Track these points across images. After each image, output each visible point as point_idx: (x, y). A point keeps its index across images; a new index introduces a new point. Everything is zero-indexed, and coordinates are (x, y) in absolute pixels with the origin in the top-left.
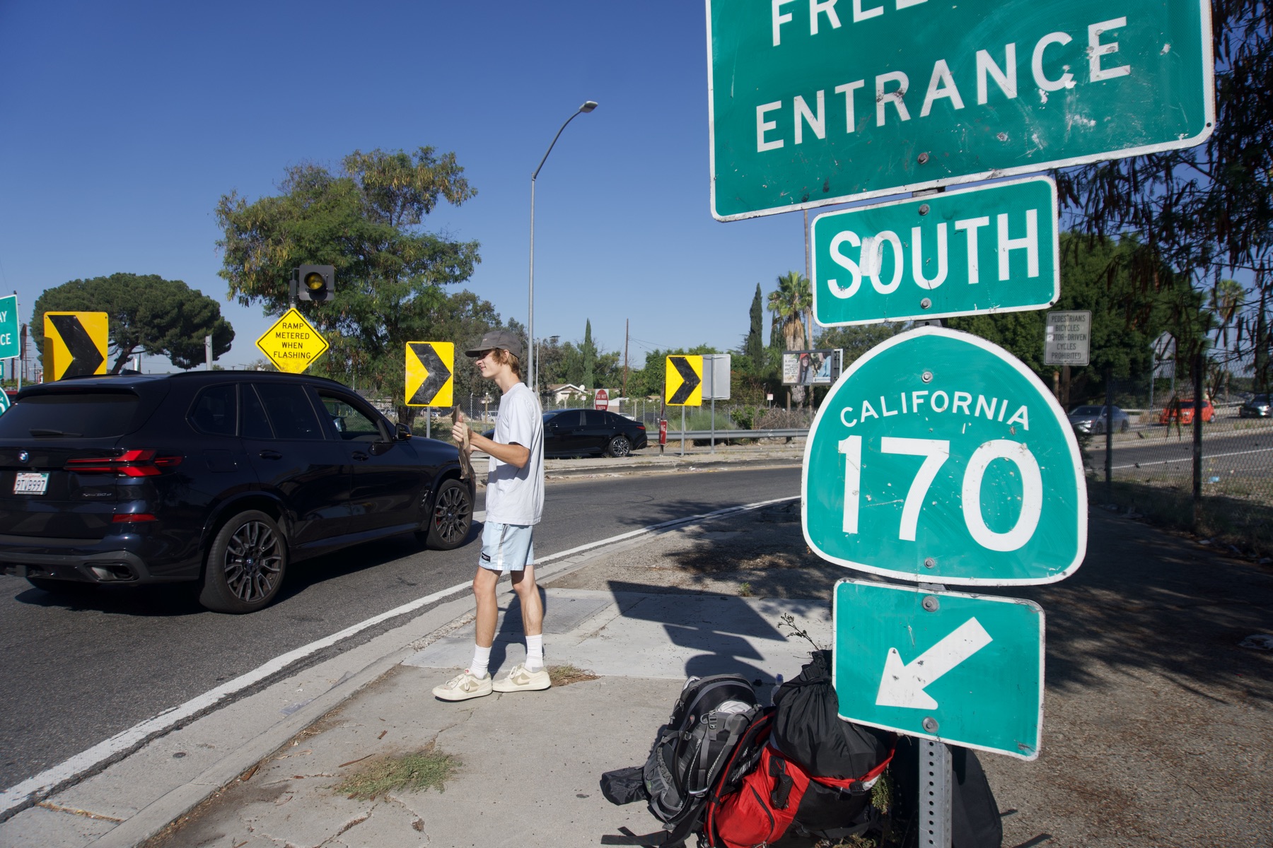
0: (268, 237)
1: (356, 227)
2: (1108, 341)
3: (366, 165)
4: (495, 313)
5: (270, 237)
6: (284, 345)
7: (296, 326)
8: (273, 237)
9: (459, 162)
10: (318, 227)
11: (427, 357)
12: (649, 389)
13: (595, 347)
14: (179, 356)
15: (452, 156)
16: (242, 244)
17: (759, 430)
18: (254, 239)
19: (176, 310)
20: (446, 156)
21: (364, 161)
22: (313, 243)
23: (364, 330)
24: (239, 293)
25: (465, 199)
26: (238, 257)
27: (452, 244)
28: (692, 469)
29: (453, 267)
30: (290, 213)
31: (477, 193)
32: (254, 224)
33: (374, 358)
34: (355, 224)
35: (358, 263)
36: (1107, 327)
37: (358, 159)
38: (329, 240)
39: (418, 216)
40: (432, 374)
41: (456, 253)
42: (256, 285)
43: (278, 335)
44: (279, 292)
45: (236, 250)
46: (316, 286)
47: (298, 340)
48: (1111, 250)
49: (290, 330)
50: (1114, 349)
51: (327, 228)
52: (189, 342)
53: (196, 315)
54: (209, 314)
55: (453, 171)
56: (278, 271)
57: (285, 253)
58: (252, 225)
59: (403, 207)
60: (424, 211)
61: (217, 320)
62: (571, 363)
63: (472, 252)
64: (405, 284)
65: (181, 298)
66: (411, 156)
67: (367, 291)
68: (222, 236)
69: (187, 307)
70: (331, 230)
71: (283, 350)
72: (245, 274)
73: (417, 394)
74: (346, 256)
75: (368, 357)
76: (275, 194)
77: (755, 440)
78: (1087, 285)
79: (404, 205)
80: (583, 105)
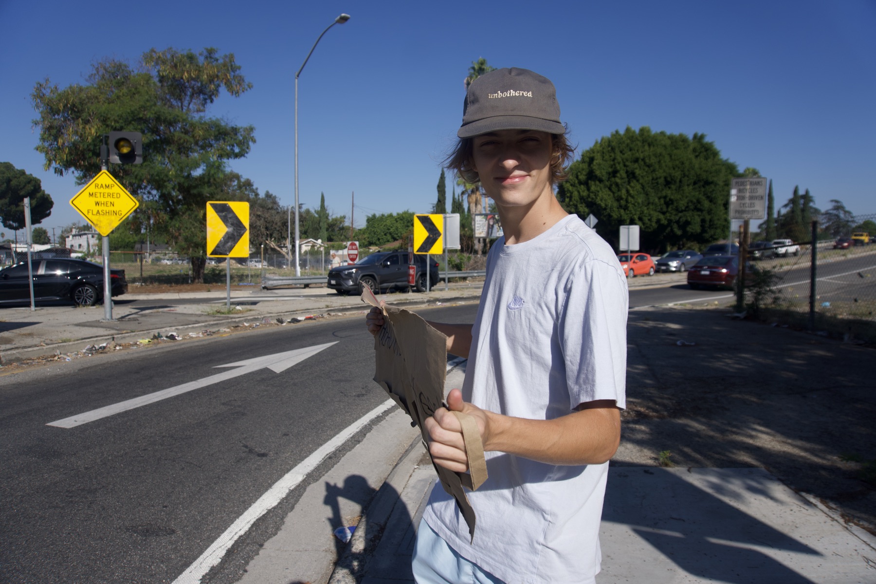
0: (78, 118)
1: (154, 110)
2: (687, 207)
3: (160, 61)
4: (254, 187)
5: (80, 117)
6: (97, 204)
7: (107, 187)
8: (83, 118)
9: (237, 62)
10: (121, 109)
11: (225, 213)
12: (369, 242)
13: (327, 212)
14: (9, 220)
15: (232, 57)
16: (55, 123)
17: (468, 271)
18: (66, 119)
19: (5, 185)
20: (226, 56)
21: (159, 57)
22: (118, 122)
23: (162, 196)
24: (54, 165)
25: (243, 91)
26: (53, 133)
27: (233, 128)
28: (439, 304)
29: (233, 146)
30: (97, 98)
31: (252, 87)
32: (65, 106)
33: (171, 219)
34: (153, 107)
35: (155, 141)
36: (687, 197)
37: (154, 55)
38: (131, 121)
39: (204, 105)
40: (230, 230)
41: (236, 134)
42: (69, 158)
43: (91, 195)
44: (89, 164)
45: (50, 128)
46: (125, 150)
47: (110, 200)
48: (689, 146)
49: (102, 190)
50: (691, 213)
51: (129, 111)
52: (17, 209)
53: (21, 189)
54: (32, 188)
55: (234, 69)
56: (88, 146)
57: (93, 131)
58: (64, 107)
59: (192, 96)
60: (208, 101)
61: (39, 192)
62: (311, 224)
63: (249, 134)
64: (195, 158)
65: (9, 175)
66: (198, 55)
67: (164, 164)
68: (38, 117)
69: (14, 183)
70: (133, 112)
71: (96, 209)
72: (59, 148)
73: (218, 246)
74: (146, 134)
75: (166, 217)
76: (84, 84)
77: (465, 279)
78: (674, 169)
79: (193, 94)
80: (338, 17)
